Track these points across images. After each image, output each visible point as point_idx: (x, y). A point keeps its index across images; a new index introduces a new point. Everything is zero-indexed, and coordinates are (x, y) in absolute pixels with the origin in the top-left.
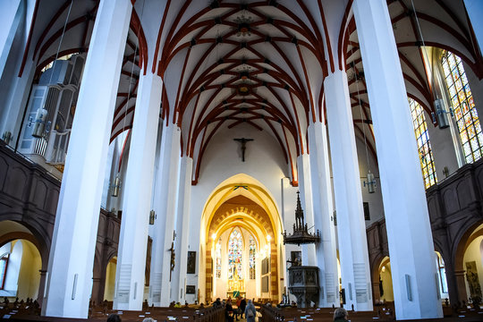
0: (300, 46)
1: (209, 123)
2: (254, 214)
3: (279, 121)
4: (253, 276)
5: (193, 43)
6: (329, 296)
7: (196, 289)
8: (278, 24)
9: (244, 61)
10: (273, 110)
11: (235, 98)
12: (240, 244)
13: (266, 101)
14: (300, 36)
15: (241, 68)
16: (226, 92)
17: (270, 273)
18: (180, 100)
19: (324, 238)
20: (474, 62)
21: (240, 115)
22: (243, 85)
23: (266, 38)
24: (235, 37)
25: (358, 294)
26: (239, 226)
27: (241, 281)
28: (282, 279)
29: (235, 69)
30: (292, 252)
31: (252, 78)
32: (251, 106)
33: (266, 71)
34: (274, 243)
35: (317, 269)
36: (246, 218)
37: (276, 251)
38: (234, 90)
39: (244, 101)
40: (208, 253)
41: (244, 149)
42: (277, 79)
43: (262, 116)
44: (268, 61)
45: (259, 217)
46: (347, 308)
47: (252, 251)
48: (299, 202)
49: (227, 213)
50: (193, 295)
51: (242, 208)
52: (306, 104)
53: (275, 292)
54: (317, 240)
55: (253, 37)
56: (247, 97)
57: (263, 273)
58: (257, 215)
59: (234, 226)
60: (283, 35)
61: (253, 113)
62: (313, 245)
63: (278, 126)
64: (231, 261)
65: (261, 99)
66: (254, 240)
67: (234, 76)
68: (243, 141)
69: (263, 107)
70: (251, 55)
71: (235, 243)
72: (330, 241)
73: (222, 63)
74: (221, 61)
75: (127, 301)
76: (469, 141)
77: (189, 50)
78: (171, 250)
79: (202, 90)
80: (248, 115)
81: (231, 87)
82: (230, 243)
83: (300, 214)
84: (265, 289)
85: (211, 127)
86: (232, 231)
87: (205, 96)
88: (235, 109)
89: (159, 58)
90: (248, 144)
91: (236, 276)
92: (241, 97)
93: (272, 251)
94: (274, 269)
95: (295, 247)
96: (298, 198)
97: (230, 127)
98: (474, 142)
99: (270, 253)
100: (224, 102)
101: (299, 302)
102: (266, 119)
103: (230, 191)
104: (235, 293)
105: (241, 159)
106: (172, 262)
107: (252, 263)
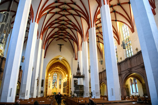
0: (82, 18)
1: (50, 38)
2: (62, 68)
3: (73, 40)
4: (60, 88)
5: (48, 13)
6: (86, 94)
7: (43, 92)
8: (75, 10)
9: (63, 20)
10: (71, 36)
11: (59, 31)
12: (57, 77)
13: (69, 33)
14: (82, 15)
15: (62, 22)
16: (57, 30)
17: (66, 86)
18: (42, 31)
19: (86, 76)
20: (131, 28)
21: (60, 37)
22: (62, 28)
23: (71, 14)
24: (61, 13)
25: (96, 93)
26: (57, 71)
27: (56, 89)
28: (71, 89)
29: (60, 23)
30: (74, 80)
31: (65, 26)
32: (64, 34)
33: (70, 24)
34: (68, 77)
35: (83, 86)
36: (59, 69)
37: (69, 80)
38: (59, 29)
39: (62, 32)
40: (47, 80)
41: (61, 47)
42: (73, 27)
43: (67, 38)
44: (71, 21)
45: (64, 69)
46: (93, 97)
47: (60, 80)
48: (78, 65)
49: (54, 68)
50: (42, 94)
51: (59, 66)
52: (82, 36)
53: (68, 93)
54: (83, 77)
55: (67, 13)
56: (63, 31)
57: (64, 87)
58: (63, 68)
59: (55, 71)
60: (76, 14)
61: (65, 37)
62: (82, 79)
63: (72, 41)
64: (53, 83)
65: (67, 32)
66: (61, 76)
67: (60, 25)
68: (61, 45)
69: (68, 35)
70: (66, 19)
71: (55, 77)
72: (87, 77)
73: (57, 20)
74: (56, 20)
75: (24, 96)
76: (128, 50)
77: (46, 15)
78: (37, 79)
79: (49, 28)
80: (63, 37)
81: (59, 28)
82: (53, 77)
83: (78, 69)
84: (64, 92)
85: (50, 40)
86: (54, 73)
87: (50, 30)
88: (59, 35)
89: (37, 17)
90: (62, 46)
91: (55, 87)
92: (61, 31)
93: (67, 80)
94: (68, 85)
95: (76, 79)
96: (78, 64)
97: (56, 40)
98: (129, 50)
99: (66, 80)
100: (56, 32)
101: (77, 96)
102: (68, 38)
103: (55, 60)
104: (54, 93)
105: (60, 51)
106: (38, 83)
107: (60, 83)
